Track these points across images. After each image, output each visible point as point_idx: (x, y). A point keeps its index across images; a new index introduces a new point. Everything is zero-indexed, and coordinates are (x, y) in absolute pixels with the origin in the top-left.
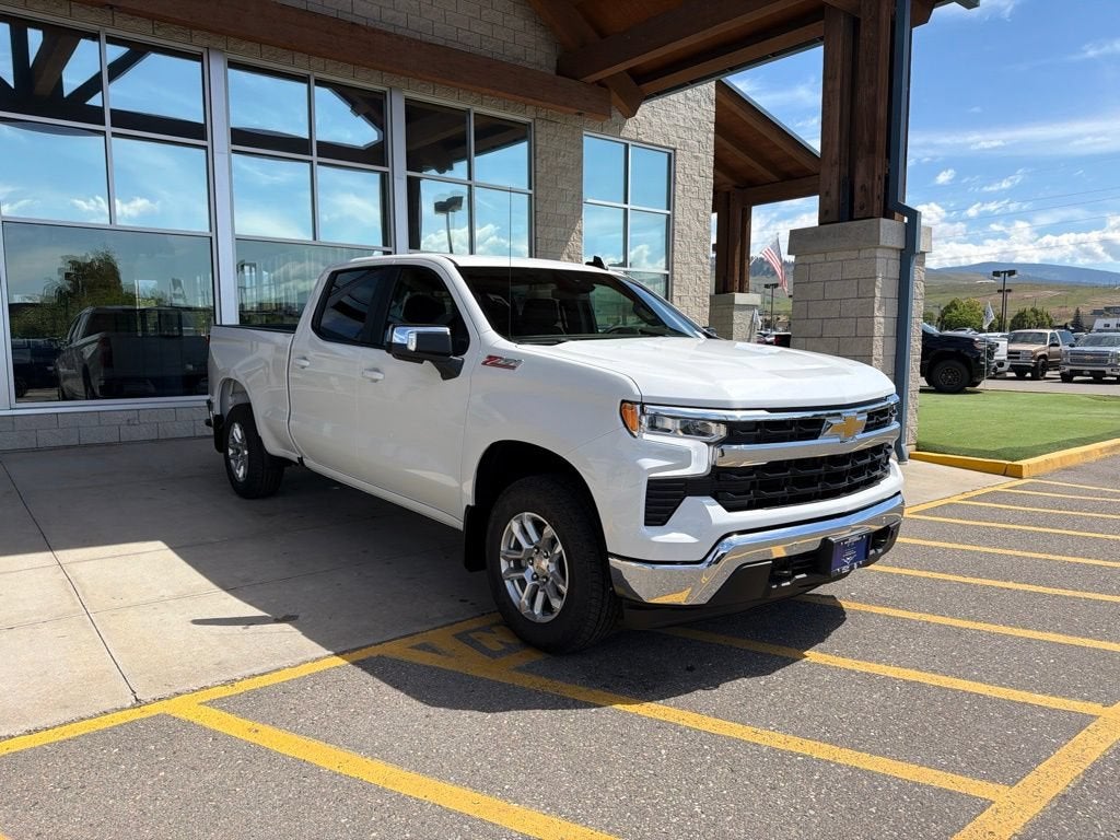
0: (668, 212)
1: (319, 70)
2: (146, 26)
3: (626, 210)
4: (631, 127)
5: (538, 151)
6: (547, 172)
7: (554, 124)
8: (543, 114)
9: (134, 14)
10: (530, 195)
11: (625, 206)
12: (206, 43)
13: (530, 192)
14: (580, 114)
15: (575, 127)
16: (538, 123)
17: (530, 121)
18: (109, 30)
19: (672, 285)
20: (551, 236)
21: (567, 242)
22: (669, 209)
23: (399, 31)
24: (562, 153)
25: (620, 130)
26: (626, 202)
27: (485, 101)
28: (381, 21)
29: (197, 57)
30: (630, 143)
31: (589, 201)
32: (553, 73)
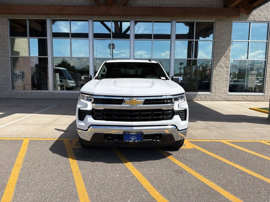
0: (267, 41)
1: (154, 19)
2: (119, 17)
3: (249, 42)
4: (251, 17)
5: (216, 29)
6: (219, 34)
7: (222, 21)
8: (218, 19)
9: (117, 15)
10: (213, 41)
11: (249, 41)
12: (130, 18)
13: (213, 40)
14: (228, 17)
15: (229, 21)
16: (216, 21)
17: (214, 21)
18: (112, 20)
19: (267, 64)
20: (219, 52)
21: (224, 53)
22: (267, 40)
23: (175, 6)
24: (224, 29)
25: (247, 19)
26: (249, 40)
27: (199, 19)
28: (171, 4)
29: (129, 21)
30: (251, 22)
31: (234, 41)
32: (223, 7)
